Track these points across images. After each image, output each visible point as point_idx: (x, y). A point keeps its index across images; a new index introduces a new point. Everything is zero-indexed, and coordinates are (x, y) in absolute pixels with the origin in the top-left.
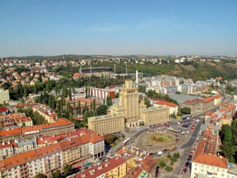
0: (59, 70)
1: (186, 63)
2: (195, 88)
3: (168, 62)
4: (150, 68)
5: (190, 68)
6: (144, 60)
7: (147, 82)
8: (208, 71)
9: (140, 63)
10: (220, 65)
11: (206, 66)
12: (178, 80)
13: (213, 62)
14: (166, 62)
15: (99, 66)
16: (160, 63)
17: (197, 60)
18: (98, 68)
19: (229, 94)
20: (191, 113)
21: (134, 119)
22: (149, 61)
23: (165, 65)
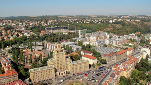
0: (32, 29)
1: (117, 23)
2: (117, 42)
3: (105, 22)
4: (92, 26)
5: (119, 26)
6: (89, 21)
7: (87, 37)
8: (131, 28)
9: (87, 23)
10: (139, 24)
11: (130, 24)
12: (108, 35)
13: (135, 22)
14: (103, 22)
15: (59, 25)
16: (100, 23)
17: (124, 20)
18: (58, 27)
19: (141, 45)
20: (108, 62)
21: (62, 69)
22: (93, 21)
23: (103, 24)
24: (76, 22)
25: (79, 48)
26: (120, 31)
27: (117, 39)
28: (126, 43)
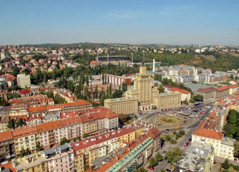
0: (76, 58)
1: (207, 53)
2: (212, 78)
3: (188, 51)
4: (169, 57)
5: (211, 58)
6: (162, 49)
7: (164, 71)
8: (230, 62)
9: (159, 52)
11: (228, 56)
12: (196, 70)
13: (237, 52)
14: (186, 52)
16: (180, 52)
17: (219, 50)
20: (204, 100)
21: (147, 103)
22: (168, 50)
23: (185, 54)
24: (141, 50)
25: (157, 84)
26: (213, 66)
27: (211, 74)
28: (225, 81)
